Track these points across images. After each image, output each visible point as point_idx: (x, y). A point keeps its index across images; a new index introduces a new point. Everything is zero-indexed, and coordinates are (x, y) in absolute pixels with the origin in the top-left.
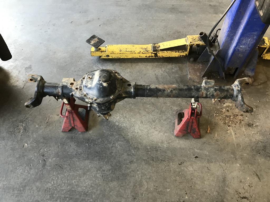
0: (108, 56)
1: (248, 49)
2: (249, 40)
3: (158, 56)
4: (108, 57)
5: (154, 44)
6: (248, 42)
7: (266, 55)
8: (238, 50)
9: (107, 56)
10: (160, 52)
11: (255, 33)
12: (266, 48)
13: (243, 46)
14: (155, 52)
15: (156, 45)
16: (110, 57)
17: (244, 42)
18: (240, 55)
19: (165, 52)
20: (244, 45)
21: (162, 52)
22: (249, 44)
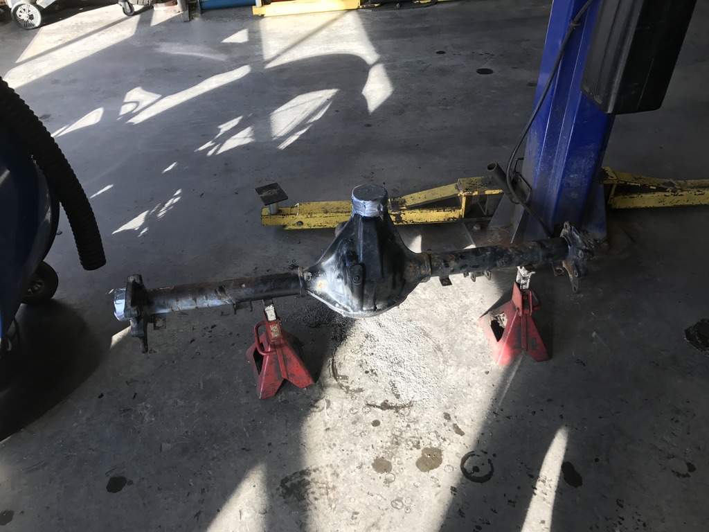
0: (301, 223)
1: (584, 180)
2: (584, 161)
3: (402, 221)
4: (300, 225)
5: (394, 198)
6: (583, 166)
7: (616, 198)
8: (568, 184)
9: (297, 223)
10: (406, 212)
11: (591, 146)
12: (612, 185)
13: (576, 175)
14: (397, 213)
15: (397, 200)
16: (305, 227)
17: (575, 166)
18: (572, 194)
19: (417, 211)
20: (576, 173)
21: (410, 212)
22: (584, 170)
